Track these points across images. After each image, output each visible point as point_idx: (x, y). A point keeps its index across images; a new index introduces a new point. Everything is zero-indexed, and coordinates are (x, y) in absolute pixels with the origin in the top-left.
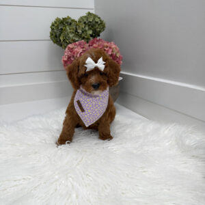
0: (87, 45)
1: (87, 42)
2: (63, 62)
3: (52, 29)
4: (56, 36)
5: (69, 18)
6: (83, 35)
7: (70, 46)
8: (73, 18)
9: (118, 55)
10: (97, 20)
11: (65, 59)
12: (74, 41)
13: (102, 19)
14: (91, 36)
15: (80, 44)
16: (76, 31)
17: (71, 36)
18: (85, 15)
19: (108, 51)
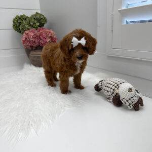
0: (36, 31)
1: (37, 30)
2: (22, 41)
3: (14, 22)
4: (17, 27)
5: (24, 15)
6: (34, 26)
7: (26, 32)
8: (27, 15)
9: (55, 37)
10: (42, 17)
11: (24, 40)
12: (29, 29)
13: (45, 16)
14: (39, 26)
15: (32, 31)
16: (29, 23)
17: (27, 26)
18: (34, 14)
19: (48, 34)
